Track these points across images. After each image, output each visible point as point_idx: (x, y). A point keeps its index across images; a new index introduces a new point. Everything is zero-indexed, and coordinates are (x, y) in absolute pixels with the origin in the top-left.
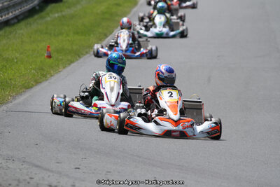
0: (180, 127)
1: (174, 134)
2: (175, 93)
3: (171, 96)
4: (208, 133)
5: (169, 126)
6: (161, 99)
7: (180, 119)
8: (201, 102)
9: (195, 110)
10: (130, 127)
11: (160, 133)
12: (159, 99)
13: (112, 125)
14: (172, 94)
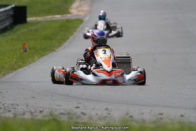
0: (113, 77)
1: (108, 82)
2: (108, 50)
3: (105, 53)
4: (135, 80)
5: (104, 76)
6: (97, 56)
7: (112, 71)
8: (129, 57)
9: (125, 64)
10: (75, 79)
11: (98, 82)
12: (96, 56)
13: (61, 78)
14: (105, 51)
